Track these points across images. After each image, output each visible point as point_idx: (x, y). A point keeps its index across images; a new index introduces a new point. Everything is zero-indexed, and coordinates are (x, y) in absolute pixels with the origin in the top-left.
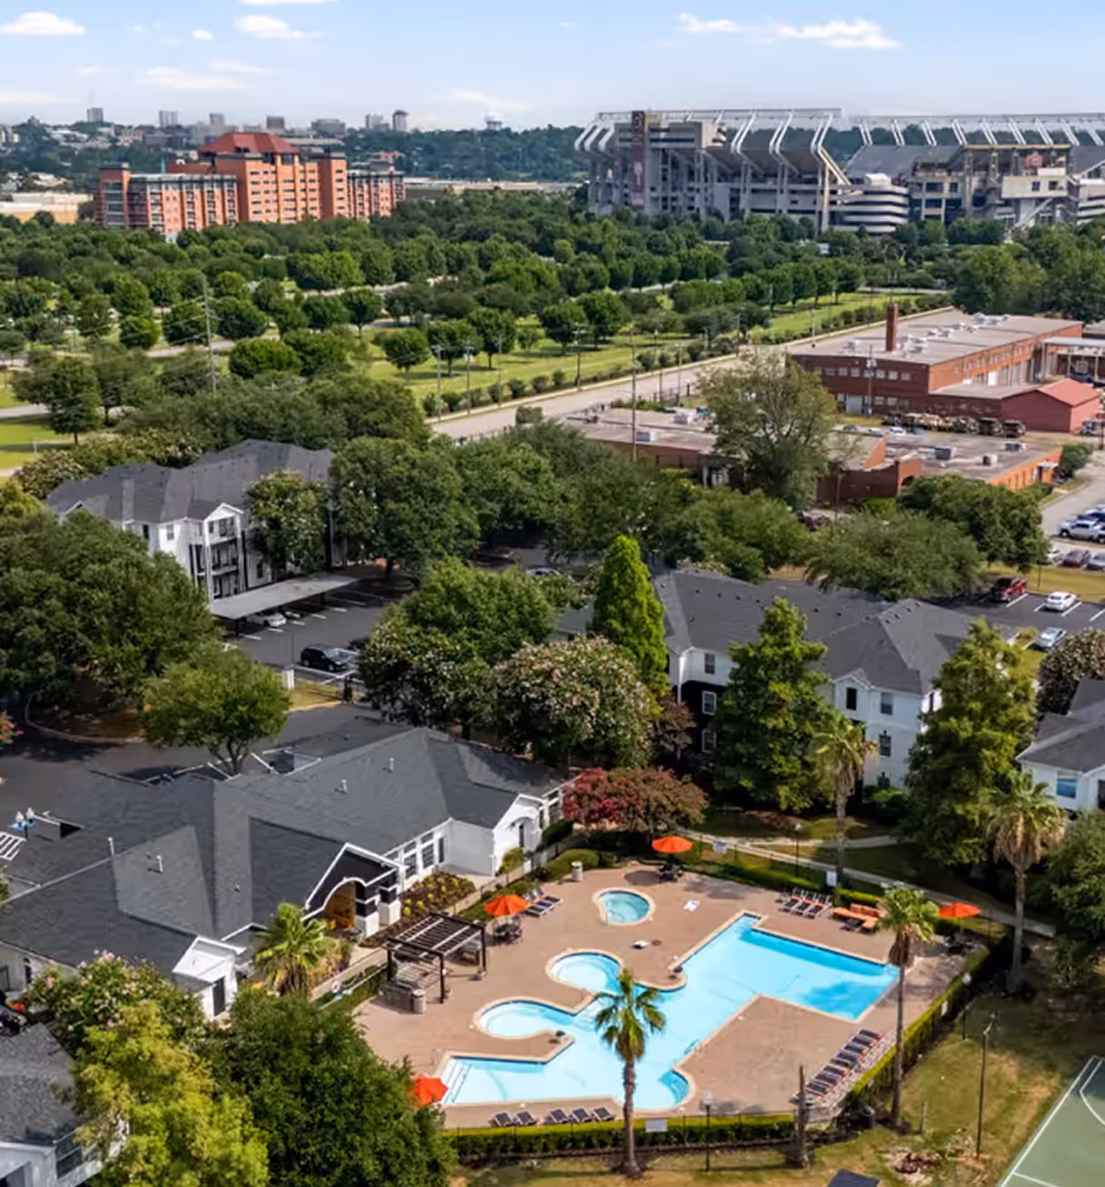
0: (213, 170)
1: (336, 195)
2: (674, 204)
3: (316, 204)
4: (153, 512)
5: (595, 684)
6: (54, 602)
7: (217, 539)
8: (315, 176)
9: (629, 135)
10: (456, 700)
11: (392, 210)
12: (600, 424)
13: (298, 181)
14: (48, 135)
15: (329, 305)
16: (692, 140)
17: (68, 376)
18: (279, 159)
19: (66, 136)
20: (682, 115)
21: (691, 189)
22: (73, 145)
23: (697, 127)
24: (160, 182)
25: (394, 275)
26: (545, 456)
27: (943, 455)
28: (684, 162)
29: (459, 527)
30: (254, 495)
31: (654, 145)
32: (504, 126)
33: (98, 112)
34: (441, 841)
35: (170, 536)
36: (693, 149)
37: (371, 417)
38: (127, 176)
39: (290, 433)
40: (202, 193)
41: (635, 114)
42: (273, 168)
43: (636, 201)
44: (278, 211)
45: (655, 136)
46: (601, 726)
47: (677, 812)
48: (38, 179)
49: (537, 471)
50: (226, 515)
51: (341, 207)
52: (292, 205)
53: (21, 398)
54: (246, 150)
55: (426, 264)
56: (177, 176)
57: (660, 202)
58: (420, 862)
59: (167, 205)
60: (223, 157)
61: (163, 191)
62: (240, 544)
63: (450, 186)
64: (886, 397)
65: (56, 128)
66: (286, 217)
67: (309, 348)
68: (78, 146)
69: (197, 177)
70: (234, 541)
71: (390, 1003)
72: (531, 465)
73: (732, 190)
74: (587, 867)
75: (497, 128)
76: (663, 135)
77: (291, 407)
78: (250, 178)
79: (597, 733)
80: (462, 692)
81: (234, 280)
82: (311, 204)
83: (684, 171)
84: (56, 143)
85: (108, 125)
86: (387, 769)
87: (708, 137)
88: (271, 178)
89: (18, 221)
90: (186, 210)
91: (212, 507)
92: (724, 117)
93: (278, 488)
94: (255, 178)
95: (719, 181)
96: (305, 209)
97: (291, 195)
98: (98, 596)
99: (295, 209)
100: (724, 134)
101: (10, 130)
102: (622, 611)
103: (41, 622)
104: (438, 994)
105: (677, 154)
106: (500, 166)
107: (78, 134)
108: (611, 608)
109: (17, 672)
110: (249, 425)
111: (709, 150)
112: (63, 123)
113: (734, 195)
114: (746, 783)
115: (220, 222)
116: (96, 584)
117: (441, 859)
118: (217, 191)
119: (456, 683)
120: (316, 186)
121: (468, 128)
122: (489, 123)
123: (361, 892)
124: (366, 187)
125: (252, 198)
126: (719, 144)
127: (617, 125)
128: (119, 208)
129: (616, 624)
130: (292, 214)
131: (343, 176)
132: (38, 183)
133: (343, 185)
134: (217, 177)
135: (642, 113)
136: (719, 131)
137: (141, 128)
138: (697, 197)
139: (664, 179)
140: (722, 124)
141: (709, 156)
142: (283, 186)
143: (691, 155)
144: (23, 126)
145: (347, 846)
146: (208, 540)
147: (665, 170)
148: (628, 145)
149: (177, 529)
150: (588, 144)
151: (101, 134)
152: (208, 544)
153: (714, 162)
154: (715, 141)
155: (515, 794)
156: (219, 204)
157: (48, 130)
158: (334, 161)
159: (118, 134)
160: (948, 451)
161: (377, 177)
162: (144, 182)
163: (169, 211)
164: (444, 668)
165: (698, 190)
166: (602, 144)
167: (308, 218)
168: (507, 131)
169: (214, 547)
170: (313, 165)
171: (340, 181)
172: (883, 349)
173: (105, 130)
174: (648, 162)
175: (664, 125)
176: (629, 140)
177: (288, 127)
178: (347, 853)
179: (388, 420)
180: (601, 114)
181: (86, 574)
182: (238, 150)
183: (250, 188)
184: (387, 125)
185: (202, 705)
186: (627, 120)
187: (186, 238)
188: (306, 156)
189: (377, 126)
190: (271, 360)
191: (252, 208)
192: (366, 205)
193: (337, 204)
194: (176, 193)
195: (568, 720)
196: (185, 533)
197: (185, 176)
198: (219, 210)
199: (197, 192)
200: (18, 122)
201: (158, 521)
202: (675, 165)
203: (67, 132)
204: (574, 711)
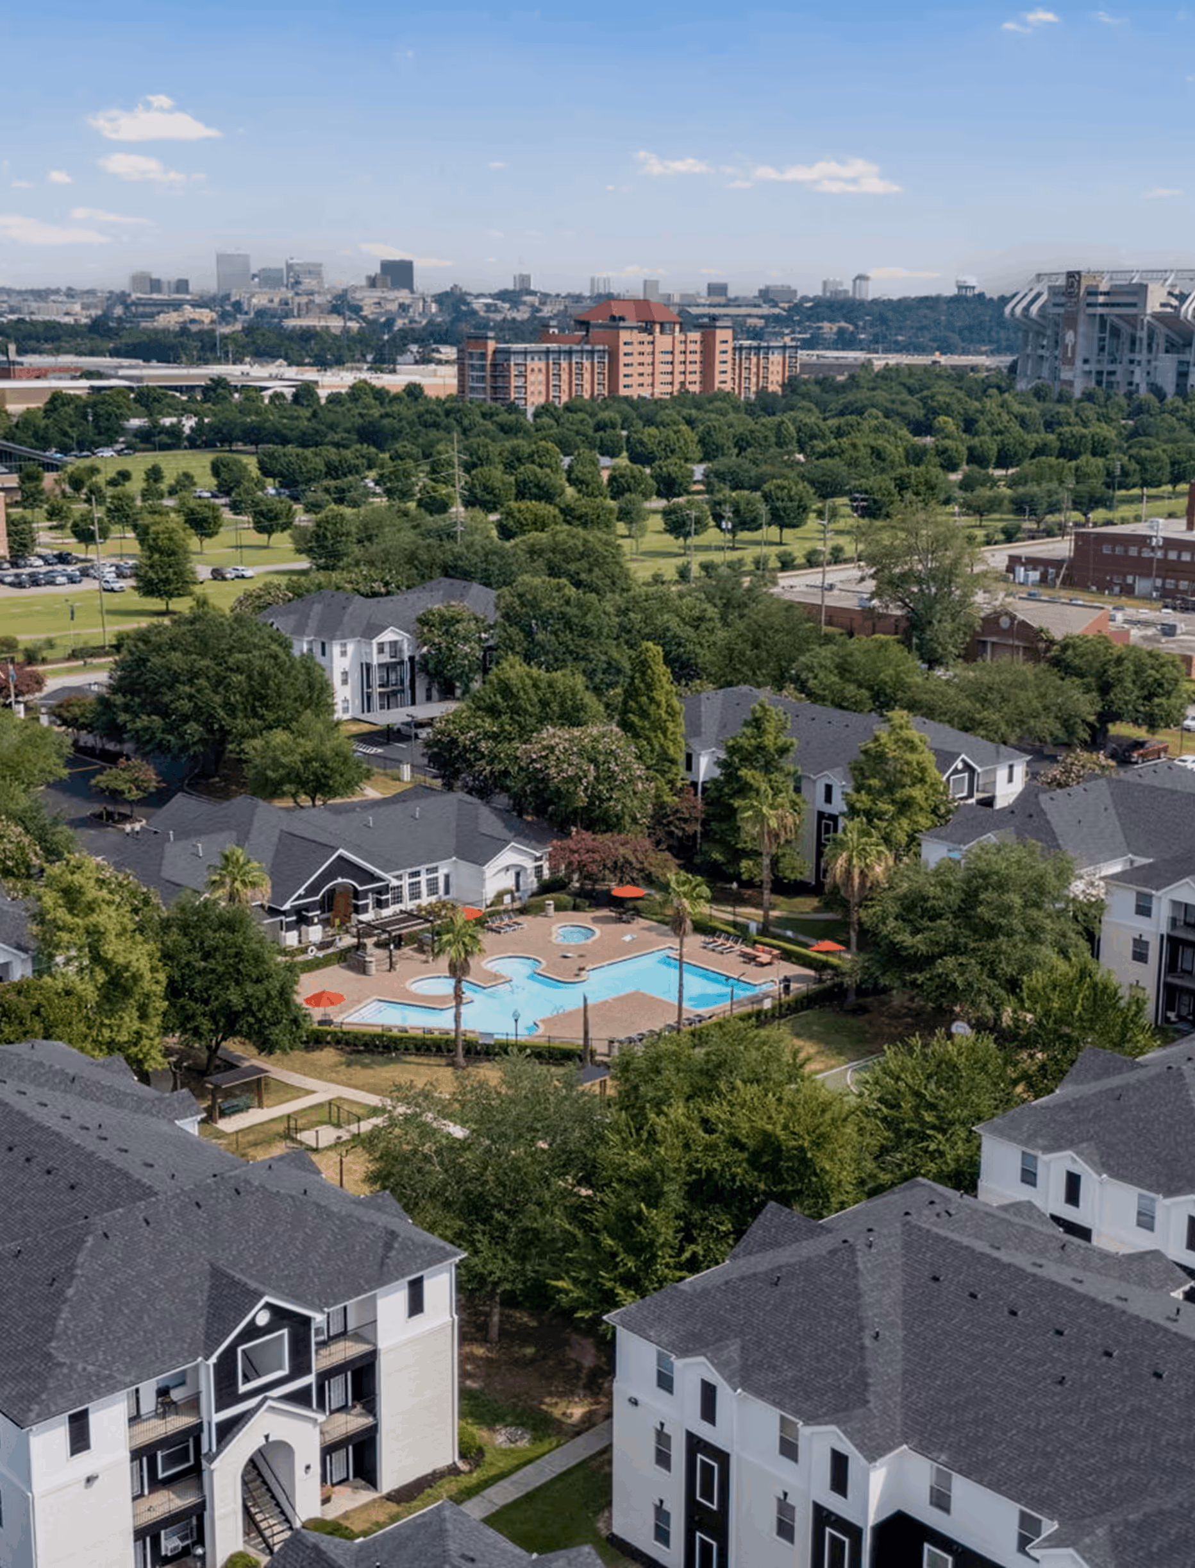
0: (586, 340)
1: (718, 367)
2: (1113, 378)
3: (696, 378)
4: (329, 631)
5: (592, 760)
6: (202, 682)
7: (386, 658)
8: (697, 347)
9: (1063, 300)
10: (492, 773)
11: (783, 386)
12: (836, 592)
13: (677, 352)
14: (468, 304)
15: (634, 477)
16: (1134, 305)
17: (330, 527)
18: (657, 328)
19: (488, 306)
20: (1128, 276)
21: (1132, 362)
22: (492, 315)
23: (1141, 290)
24: (525, 353)
25: (736, 451)
26: (715, 606)
27: (1169, 631)
28: (1126, 329)
29: (609, 663)
30: (423, 621)
31: (1091, 310)
32: (976, 292)
33: (525, 279)
34: (447, 877)
35: (344, 654)
36: (1136, 315)
37: (572, 567)
38: (492, 345)
39: (488, 577)
40: (570, 364)
41: (1070, 275)
42: (650, 338)
43: (1065, 375)
44: (653, 385)
45: (1091, 299)
46: (595, 798)
47: (642, 870)
48: (438, 351)
49: (701, 619)
50: (393, 637)
51: (724, 380)
52: (668, 378)
53: (299, 551)
54: (622, 319)
55: (773, 440)
56: (544, 346)
57: (1094, 375)
58: (424, 889)
59: (531, 378)
60: (600, 326)
61: (528, 362)
62: (408, 666)
63: (869, 360)
64: (1178, 580)
65: (478, 296)
66: (661, 391)
67: (577, 513)
68: (499, 317)
69: (566, 347)
70: (402, 663)
71: (351, 968)
72: (696, 613)
73: (1181, 363)
74: (559, 908)
75: (969, 294)
76: (1101, 299)
77: (495, 553)
78: (623, 349)
79: (592, 803)
80: (499, 767)
81: (548, 451)
82: (690, 378)
83: (1125, 339)
84: (474, 313)
85: (533, 293)
86: (413, 817)
87: (1155, 301)
88: (648, 348)
89: (388, 392)
90: (552, 383)
91: (382, 629)
92: (1176, 278)
93: (442, 616)
94: (628, 349)
95: (1167, 351)
96: (683, 384)
97: (669, 368)
98: (237, 678)
99: (672, 383)
100: (1176, 297)
101: (429, 299)
102: (641, 707)
103: (191, 697)
104: (387, 967)
105: (1115, 320)
106: (955, 338)
107: (499, 303)
108: (632, 703)
109: (169, 737)
110: (455, 568)
111: (1155, 316)
112: (487, 292)
113: (1184, 369)
114: (717, 856)
115: (587, 396)
116: (238, 670)
117: (447, 892)
118: (587, 364)
119: (493, 759)
120: (697, 357)
121: (933, 293)
122: (960, 288)
123: (356, 894)
124: (754, 360)
125: (623, 371)
126: (1169, 310)
127: (1050, 288)
128: (482, 379)
129: (635, 719)
130: (668, 389)
131: (729, 347)
132: (437, 356)
133: (728, 357)
134: (588, 347)
135: (1079, 273)
136: (1170, 294)
137: (569, 296)
138: (1138, 370)
139: (1102, 349)
140: (1173, 286)
141: (1156, 323)
142: (659, 357)
143: (1133, 321)
144: (446, 294)
145: (341, 851)
146: (376, 659)
147: (1102, 339)
148: (1061, 310)
149: (350, 648)
150: (1018, 310)
151: (524, 303)
152: (375, 663)
153: (1161, 330)
154: (1163, 305)
155: (508, 842)
156: (587, 376)
157: (469, 299)
158: (718, 331)
159: (543, 303)
160: (1173, 627)
161: (768, 348)
162: (508, 352)
163: (533, 383)
164: (484, 746)
165: (1139, 363)
166: (1034, 309)
167: (684, 391)
168: (981, 296)
169: (381, 666)
170: (695, 335)
171: (725, 352)
172: (1184, 528)
173: (528, 299)
174: (1081, 329)
175: (1104, 286)
176: (1062, 305)
177: (731, 294)
178: (340, 858)
179: (590, 571)
180: (1039, 275)
181: (231, 661)
182: (613, 318)
183: (623, 360)
184: (846, 292)
185: (285, 760)
186: (1061, 281)
187: (543, 411)
188: (688, 322)
189: (837, 293)
190: (535, 523)
191: (623, 381)
192: (754, 380)
193: (718, 378)
194: (542, 365)
195: (563, 788)
196: (357, 652)
197: (554, 346)
198: (587, 386)
199: (564, 364)
200: (439, 291)
201: (332, 638)
202: (1116, 333)
203: (490, 301)
204: (570, 779)
